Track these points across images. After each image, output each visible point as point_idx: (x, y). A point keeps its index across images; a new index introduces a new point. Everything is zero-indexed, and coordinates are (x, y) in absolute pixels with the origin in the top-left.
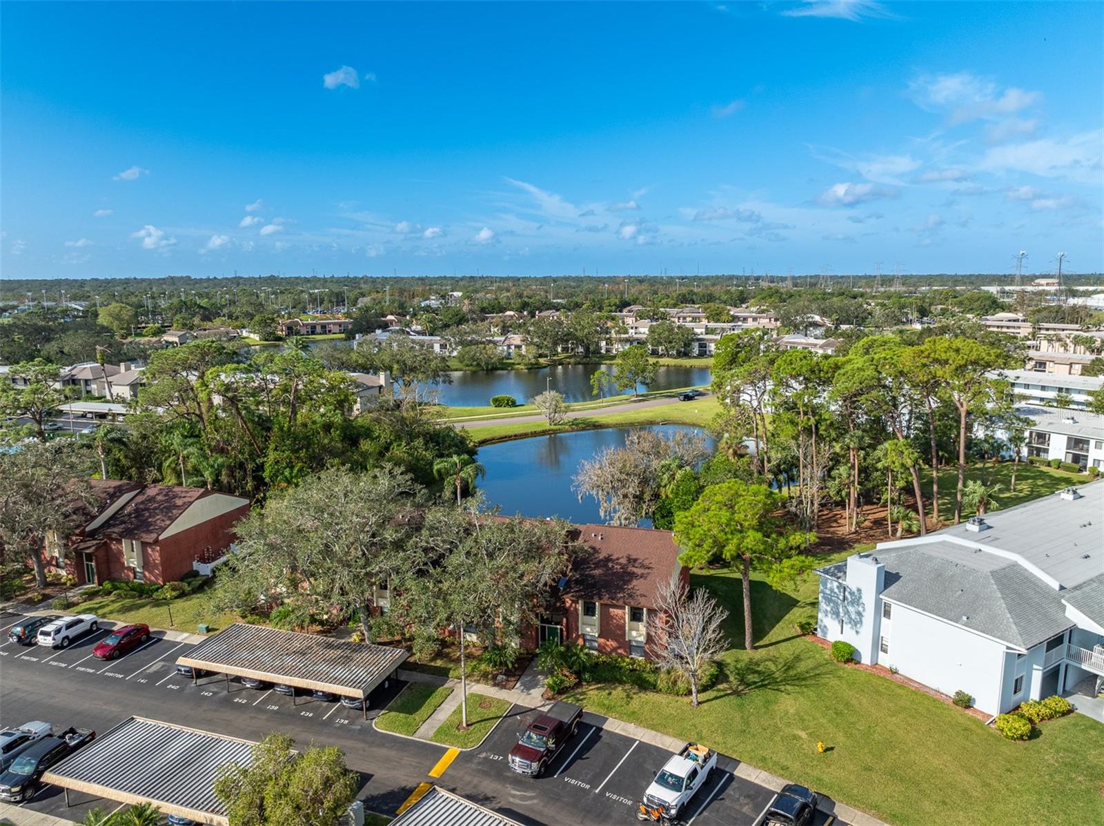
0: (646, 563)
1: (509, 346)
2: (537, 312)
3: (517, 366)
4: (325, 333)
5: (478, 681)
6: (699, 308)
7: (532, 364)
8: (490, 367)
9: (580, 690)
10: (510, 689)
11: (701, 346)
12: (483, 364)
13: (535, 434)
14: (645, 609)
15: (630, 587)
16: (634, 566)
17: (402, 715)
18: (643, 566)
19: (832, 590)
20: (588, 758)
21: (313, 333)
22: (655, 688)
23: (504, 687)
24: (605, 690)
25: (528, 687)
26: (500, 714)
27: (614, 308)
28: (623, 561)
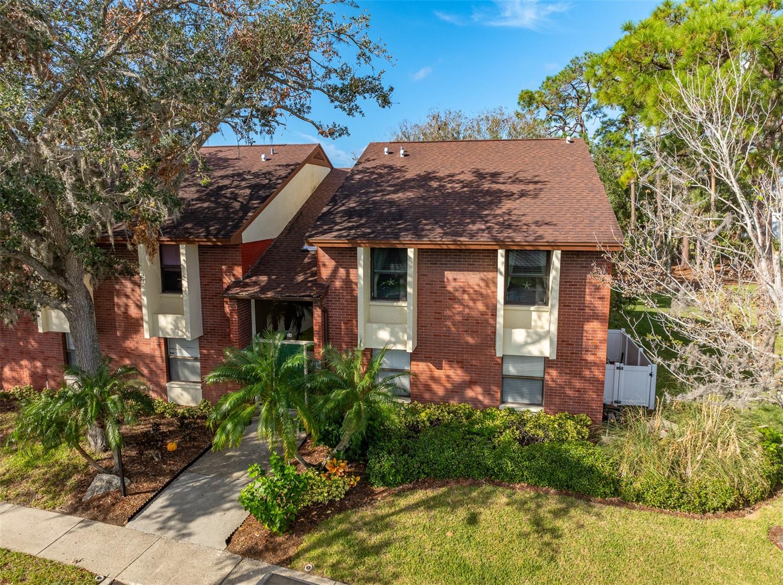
0: (525, 174)
5: (26, 500)
10: (120, 518)
14: (557, 257)
15: (498, 212)
16: (496, 183)
18: (518, 181)
22: (616, 492)
23: (102, 515)
25: (188, 510)
28: (466, 177)
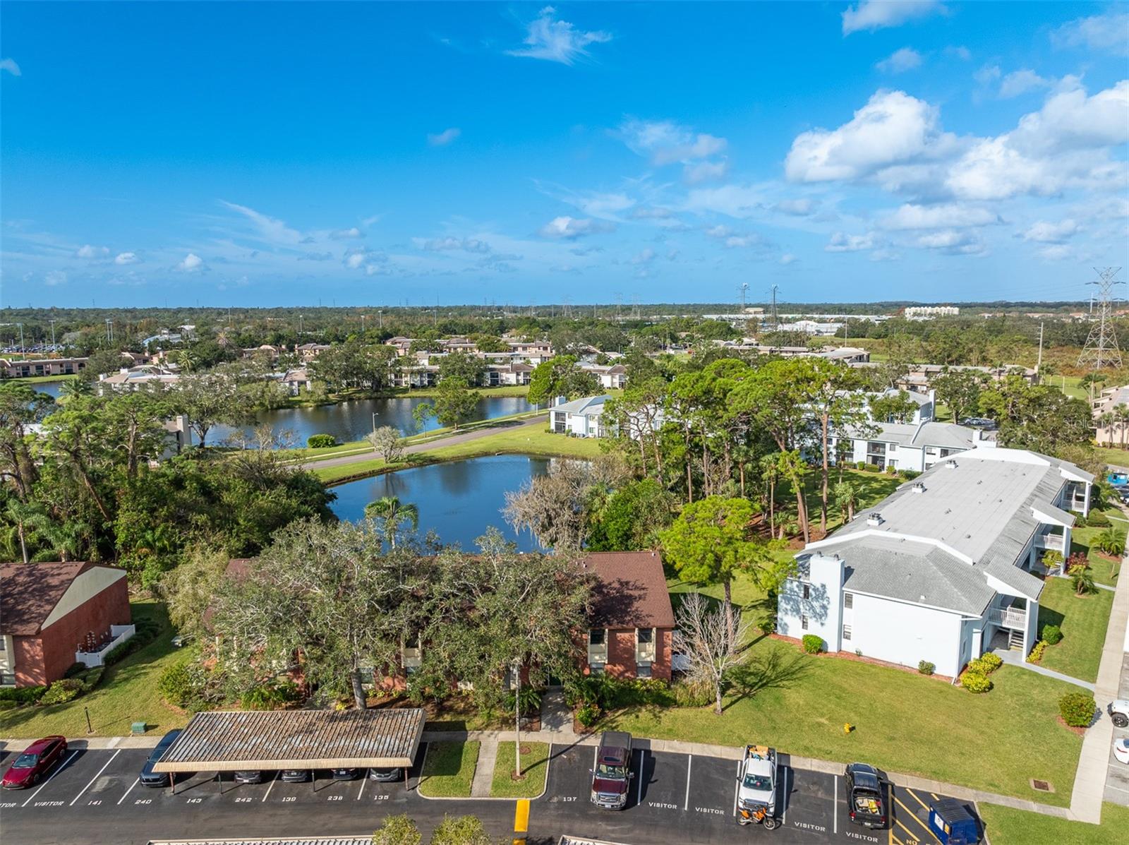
0: (638, 584)
1: (291, 383)
2: (296, 346)
3: (305, 404)
4: (41, 374)
5: (500, 729)
6: (465, 338)
7: (322, 401)
8: (275, 406)
9: (608, 719)
10: (537, 730)
11: (492, 376)
12: (267, 403)
13: (373, 474)
14: (654, 630)
15: (633, 609)
16: (628, 589)
17: (445, 777)
18: (636, 588)
19: (792, 590)
20: (656, 781)
21: (25, 375)
22: (676, 704)
23: (530, 730)
24: (631, 714)
25: (556, 724)
26: (545, 757)
27: (376, 340)
28: (616, 585)
